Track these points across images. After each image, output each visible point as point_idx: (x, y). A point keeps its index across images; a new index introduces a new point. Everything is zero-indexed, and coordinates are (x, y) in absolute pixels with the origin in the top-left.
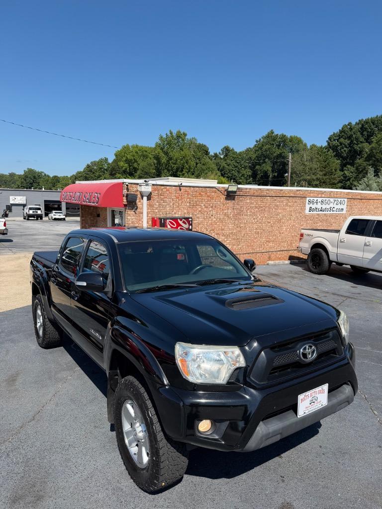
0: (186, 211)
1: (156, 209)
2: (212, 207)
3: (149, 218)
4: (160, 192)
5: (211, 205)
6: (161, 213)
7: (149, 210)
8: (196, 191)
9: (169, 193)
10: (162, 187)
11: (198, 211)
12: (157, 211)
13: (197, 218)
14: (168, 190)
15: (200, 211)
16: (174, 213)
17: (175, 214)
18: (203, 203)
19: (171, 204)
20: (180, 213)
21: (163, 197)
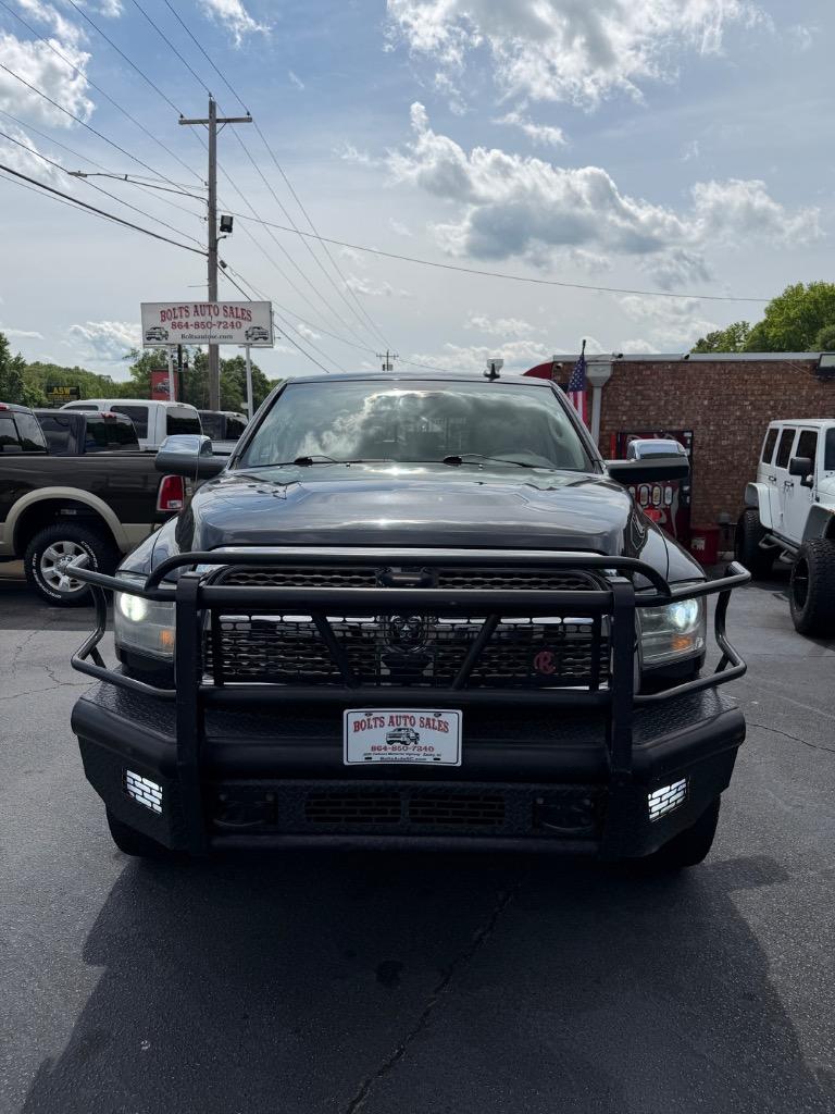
0: (699, 418)
1: (624, 413)
2: (772, 408)
3: (604, 433)
4: (636, 378)
5: (772, 403)
6: (635, 423)
7: (607, 418)
8: (729, 372)
9: (659, 378)
10: (641, 367)
11: (732, 418)
12: (624, 418)
13: (730, 433)
14: (656, 373)
15: (739, 418)
16: (666, 423)
17: (671, 423)
18: (749, 398)
19: (662, 403)
20: (683, 422)
21: (640, 388)
